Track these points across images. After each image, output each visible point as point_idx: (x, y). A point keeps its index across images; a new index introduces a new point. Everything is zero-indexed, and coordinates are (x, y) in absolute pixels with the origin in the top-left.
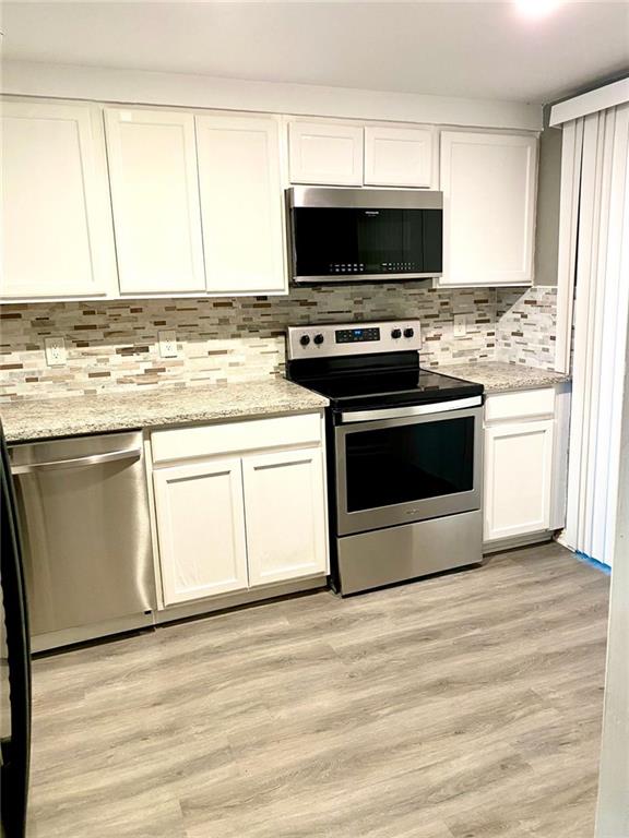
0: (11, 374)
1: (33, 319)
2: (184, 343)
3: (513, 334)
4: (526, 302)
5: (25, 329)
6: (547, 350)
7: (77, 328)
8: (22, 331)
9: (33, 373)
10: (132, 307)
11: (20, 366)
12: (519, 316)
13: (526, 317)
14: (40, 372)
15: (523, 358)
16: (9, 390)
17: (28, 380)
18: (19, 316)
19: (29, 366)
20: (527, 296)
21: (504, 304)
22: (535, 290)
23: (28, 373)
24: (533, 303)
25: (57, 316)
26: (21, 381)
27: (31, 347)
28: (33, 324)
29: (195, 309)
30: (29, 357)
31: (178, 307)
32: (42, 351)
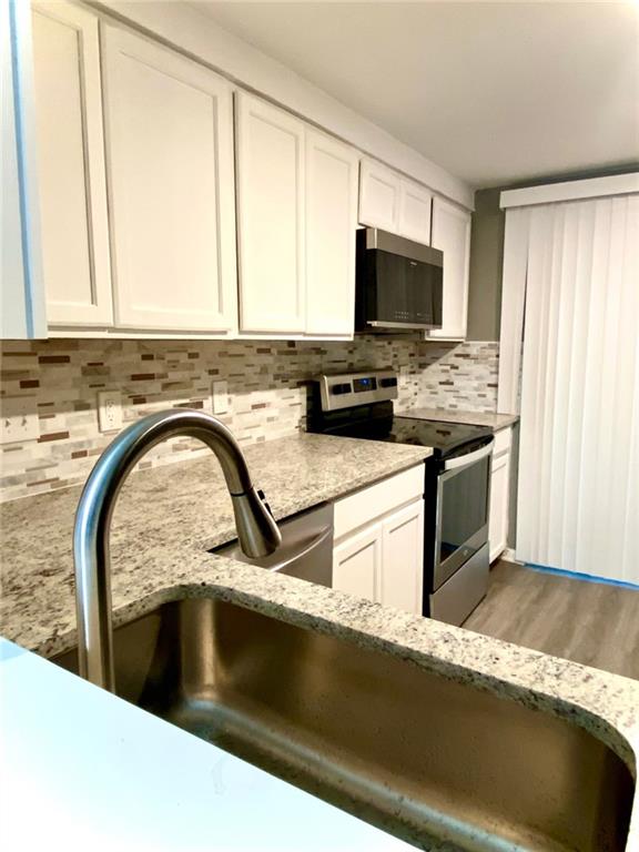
0: (53, 448)
1: (84, 364)
2: (233, 396)
3: (441, 383)
4: (457, 356)
5: (74, 379)
6: (484, 396)
7: (135, 378)
8: (70, 383)
9: (81, 444)
10: (190, 351)
11: (65, 435)
12: (448, 368)
13: (457, 368)
14: (90, 442)
15: (454, 403)
16: (50, 474)
17: (75, 455)
18: (66, 359)
19: (77, 433)
20: (458, 350)
21: (428, 356)
22: (468, 345)
23: (74, 445)
24: (466, 356)
25: (113, 362)
26: (65, 458)
27: (81, 406)
28: (85, 372)
29: (242, 355)
30: (77, 421)
31: (231, 352)
32: (94, 412)
